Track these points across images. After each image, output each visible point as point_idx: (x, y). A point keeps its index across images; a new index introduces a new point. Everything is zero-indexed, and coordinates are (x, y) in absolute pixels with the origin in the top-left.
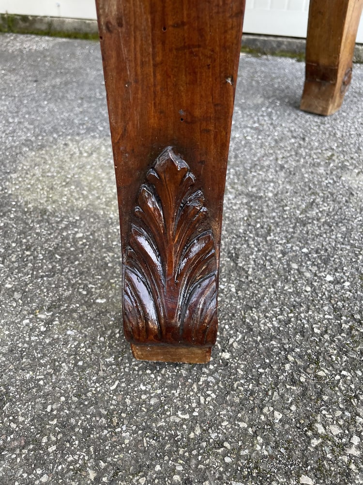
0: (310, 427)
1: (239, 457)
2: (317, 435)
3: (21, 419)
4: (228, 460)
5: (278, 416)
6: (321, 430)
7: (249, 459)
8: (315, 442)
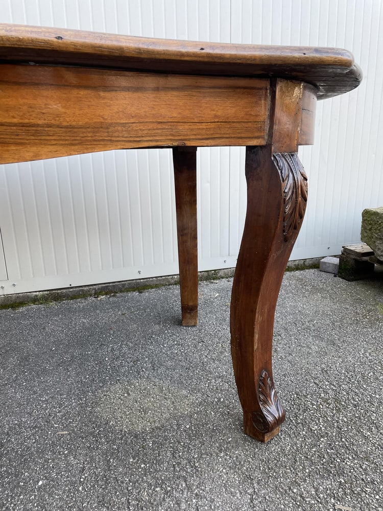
0: (311, 430)
1: (307, 445)
2: (314, 431)
3: (259, 476)
4: (306, 447)
5: (304, 432)
6: (314, 429)
7: (309, 444)
8: (316, 432)
